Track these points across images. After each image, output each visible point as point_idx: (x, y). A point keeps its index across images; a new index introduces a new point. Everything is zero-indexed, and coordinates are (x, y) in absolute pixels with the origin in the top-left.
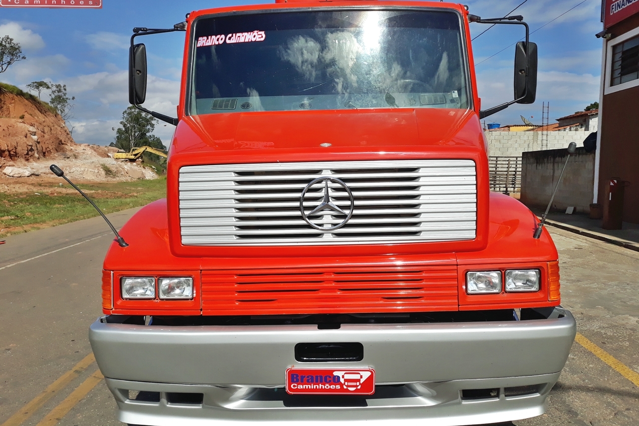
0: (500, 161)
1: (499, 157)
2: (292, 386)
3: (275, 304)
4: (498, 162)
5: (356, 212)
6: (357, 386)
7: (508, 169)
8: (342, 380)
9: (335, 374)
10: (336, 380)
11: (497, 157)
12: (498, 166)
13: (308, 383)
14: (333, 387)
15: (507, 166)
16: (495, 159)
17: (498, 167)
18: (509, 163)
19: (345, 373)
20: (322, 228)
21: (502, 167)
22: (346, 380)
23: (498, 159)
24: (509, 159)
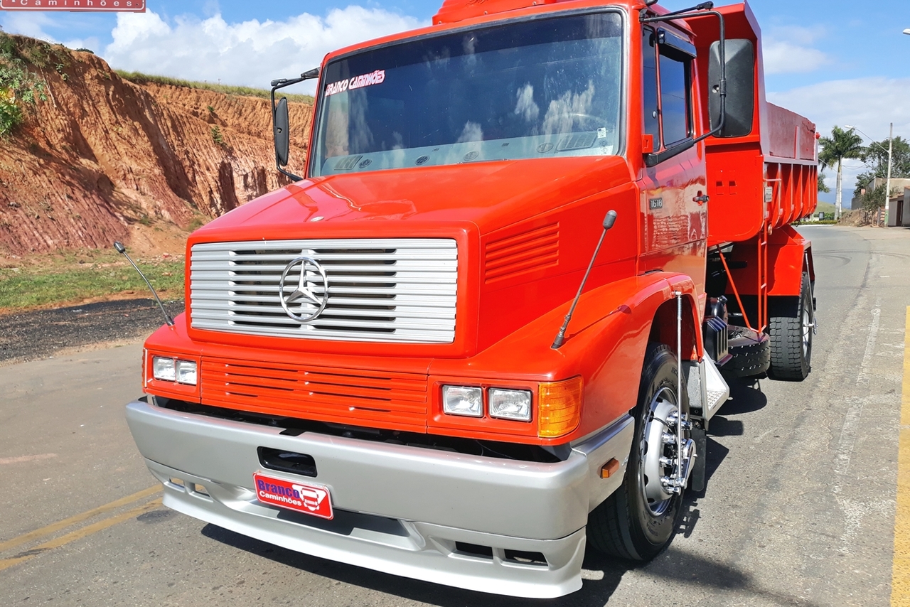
2: (261, 492)
3: (255, 400)
5: (332, 301)
6: (316, 507)
8: (301, 496)
9: (295, 487)
10: (295, 495)
13: (273, 492)
14: (294, 502)
19: (303, 489)
20: (300, 318)
22: (305, 497)
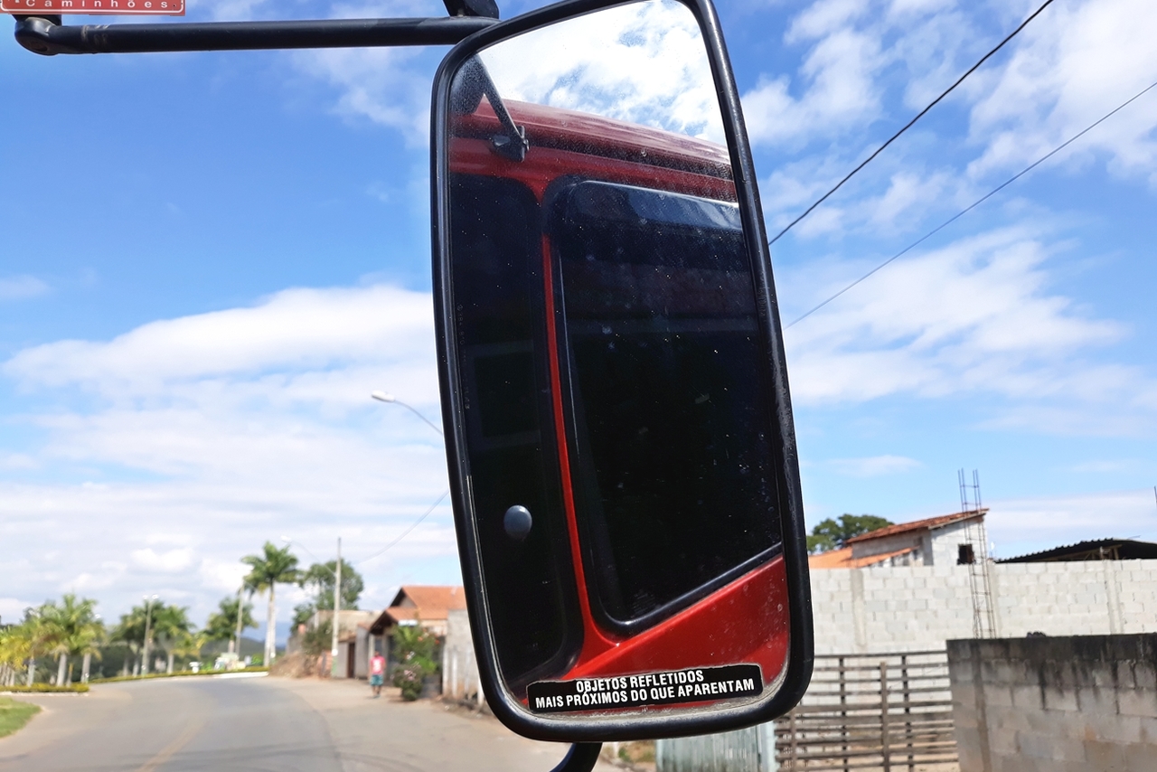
0: (853, 669)
1: (849, 656)
4: (848, 675)
7: (884, 699)
11: (841, 658)
12: (848, 687)
15: (877, 686)
16: (836, 663)
17: (850, 693)
18: (883, 676)
21: (861, 693)
23: (847, 662)
24: (882, 664)
